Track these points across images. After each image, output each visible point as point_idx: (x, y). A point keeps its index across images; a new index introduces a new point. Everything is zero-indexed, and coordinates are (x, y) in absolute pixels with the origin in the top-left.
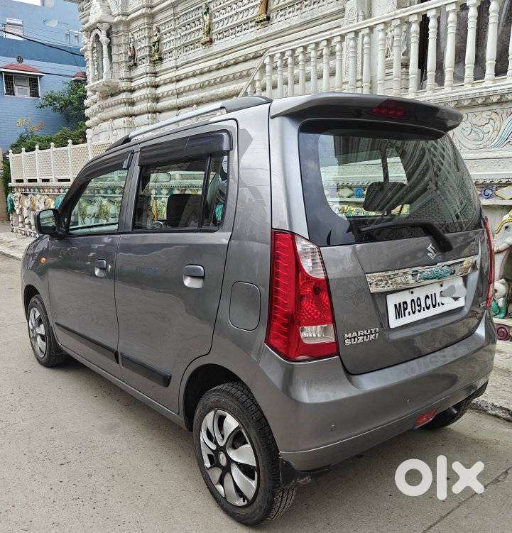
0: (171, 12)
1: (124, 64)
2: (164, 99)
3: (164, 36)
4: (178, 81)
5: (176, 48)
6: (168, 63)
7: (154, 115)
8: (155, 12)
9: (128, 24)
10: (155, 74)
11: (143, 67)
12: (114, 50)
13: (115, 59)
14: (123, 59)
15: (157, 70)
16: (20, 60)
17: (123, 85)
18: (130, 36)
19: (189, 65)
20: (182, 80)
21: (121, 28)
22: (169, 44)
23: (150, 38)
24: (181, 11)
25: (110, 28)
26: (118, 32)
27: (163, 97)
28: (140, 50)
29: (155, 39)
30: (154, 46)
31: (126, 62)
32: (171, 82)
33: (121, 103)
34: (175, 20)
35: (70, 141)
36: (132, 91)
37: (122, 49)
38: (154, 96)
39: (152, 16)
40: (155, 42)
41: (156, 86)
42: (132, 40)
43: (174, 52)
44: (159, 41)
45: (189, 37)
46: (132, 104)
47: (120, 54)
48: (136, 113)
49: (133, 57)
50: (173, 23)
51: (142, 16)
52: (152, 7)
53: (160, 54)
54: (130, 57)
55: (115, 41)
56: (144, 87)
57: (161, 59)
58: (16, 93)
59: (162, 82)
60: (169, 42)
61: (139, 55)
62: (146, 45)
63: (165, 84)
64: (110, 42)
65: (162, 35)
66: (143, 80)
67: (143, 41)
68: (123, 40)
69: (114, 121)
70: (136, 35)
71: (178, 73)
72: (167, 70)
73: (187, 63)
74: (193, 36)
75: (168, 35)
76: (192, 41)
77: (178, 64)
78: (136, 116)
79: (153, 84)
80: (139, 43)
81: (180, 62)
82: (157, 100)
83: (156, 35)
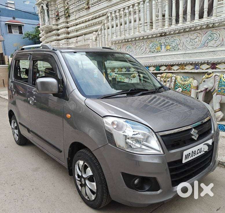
4: (76, 25)
5: (75, 11)
6: (71, 18)
7: (68, 40)
9: (55, 1)
10: (67, 22)
11: (62, 20)
12: (50, 12)
13: (50, 16)
16: (14, 18)
17: (54, 27)
18: (56, 6)
20: (78, 25)
21: (52, 3)
22: (72, 10)
23: (64, 7)
25: (48, 3)
26: (51, 5)
27: (71, 32)
28: (60, 12)
31: (55, 18)
32: (74, 26)
33: (54, 35)
36: (58, 30)
37: (53, 12)
40: (66, 9)
41: (68, 28)
42: (57, 8)
43: (74, 13)
44: (68, 8)
46: (58, 35)
47: (53, 14)
49: (58, 15)
53: (69, 14)
54: (57, 15)
55: (50, 9)
56: (63, 28)
57: (69, 16)
58: (13, 32)
59: (70, 26)
60: (72, 8)
61: (60, 14)
62: (63, 10)
63: (71, 26)
64: (48, 9)
65: (69, 6)
66: (62, 25)
67: (62, 8)
68: (53, 8)
69: (51, 43)
70: (58, 6)
71: (76, 22)
72: (72, 20)
73: (80, 17)
74: (82, 5)
75: (72, 5)
76: (81, 8)
77: (76, 18)
78: (60, 40)
79: (67, 27)
80: (60, 9)
81: (77, 17)
82: (68, 33)
83: (67, 6)
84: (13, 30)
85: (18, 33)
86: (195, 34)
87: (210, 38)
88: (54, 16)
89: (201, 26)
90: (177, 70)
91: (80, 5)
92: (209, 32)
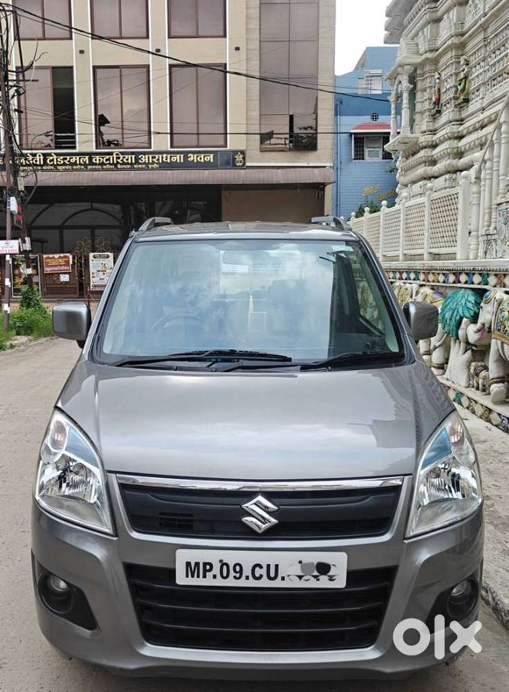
0: (481, 36)
1: (427, 113)
2: (467, 153)
3: (474, 70)
4: (482, 127)
5: (484, 84)
6: (474, 106)
7: (454, 176)
8: (465, 40)
9: (436, 61)
10: (461, 121)
11: (448, 114)
12: (419, 96)
13: (418, 107)
14: (427, 107)
15: (463, 116)
16: (375, 117)
17: (424, 140)
18: (437, 76)
19: (495, 104)
20: (486, 125)
21: (427, 68)
22: (477, 79)
23: (457, 74)
24: (492, 33)
25: (415, 70)
26: (422, 75)
27: (468, 151)
28: (445, 92)
29: (462, 75)
30: (460, 84)
31: (430, 110)
32: (476, 130)
33: (420, 164)
34: (486, 46)
35: (367, 209)
36: (434, 146)
37: (427, 95)
38: (455, 151)
39: (462, 46)
40: (461, 80)
41: (461, 137)
42: (438, 81)
43: (482, 89)
44: (466, 78)
45: (497, 65)
46: (434, 162)
47: (424, 102)
48: (436, 174)
49: (437, 102)
50: (483, 51)
51: (450, 48)
52: (462, 35)
53: (468, 94)
54: (435, 103)
55: (419, 85)
56: (445, 140)
57: (467, 101)
58: (366, 156)
59: (465, 132)
60: (478, 76)
61: (444, 98)
62: (452, 85)
63: (470, 133)
64: (415, 88)
65: (472, 68)
66: (443, 132)
67: (449, 80)
68: (427, 83)
69: (413, 186)
70: (443, 74)
71: (482, 116)
72: (473, 114)
73: (493, 102)
74: (501, 63)
75: (478, 67)
76: (500, 71)
77: (484, 105)
78: (436, 177)
79: (456, 135)
80: (446, 84)
81: (486, 102)
82: (460, 154)
83: (464, 70)
84: (366, 151)
85: (381, 157)
88: (427, 106)
91: (498, 61)
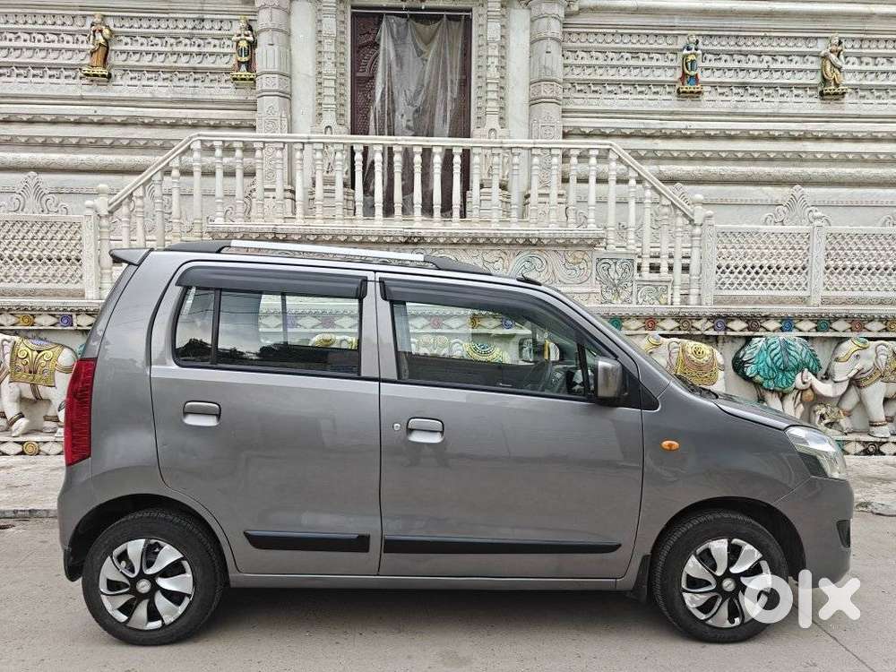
86: (494, 252)
87: (527, 265)
89: (514, 239)
90: (457, 328)
92: (525, 254)
